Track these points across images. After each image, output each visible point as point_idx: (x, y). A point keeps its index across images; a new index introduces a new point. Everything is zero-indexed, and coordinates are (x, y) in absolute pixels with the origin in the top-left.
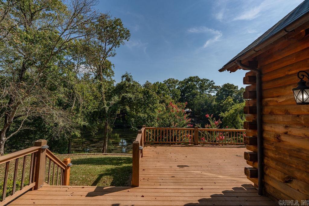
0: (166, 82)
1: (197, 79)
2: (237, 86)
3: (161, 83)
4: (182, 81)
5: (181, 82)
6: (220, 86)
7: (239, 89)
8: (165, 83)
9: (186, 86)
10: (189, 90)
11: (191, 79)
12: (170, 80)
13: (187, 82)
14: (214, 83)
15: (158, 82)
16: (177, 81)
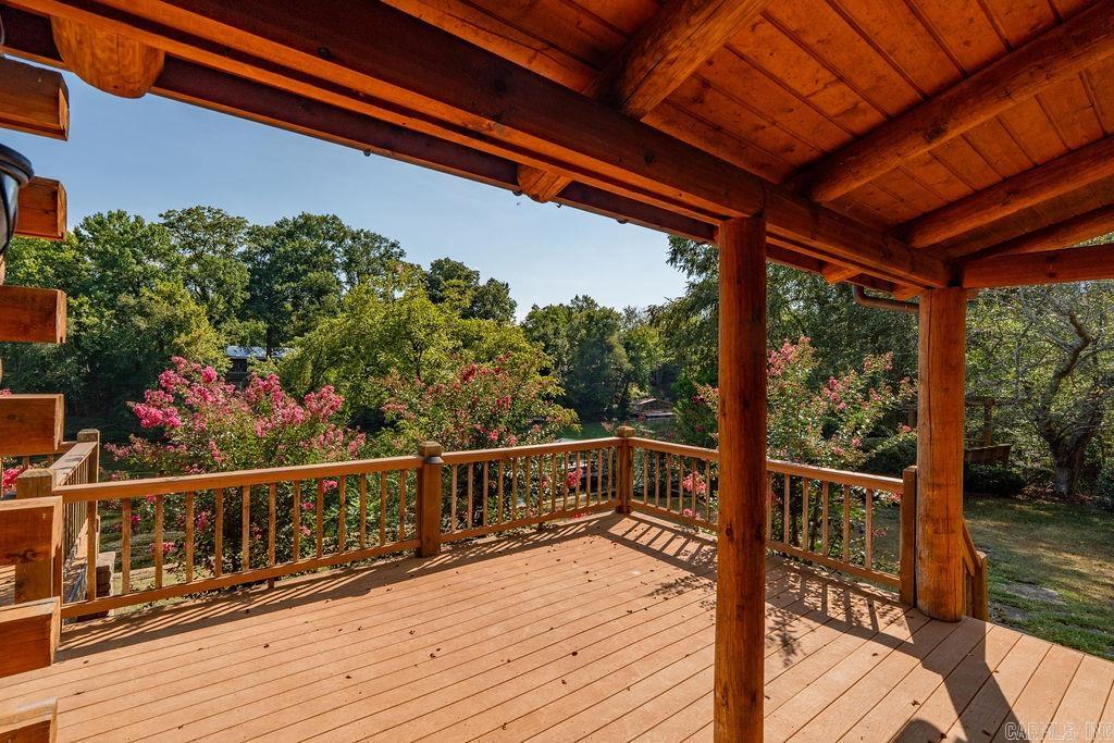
0: (173, 223)
1: (331, 228)
2: (477, 273)
3: (137, 218)
4: (263, 225)
5: (256, 234)
6: (419, 266)
7: (483, 282)
8: (171, 225)
9: (282, 250)
10: (296, 269)
11: (306, 225)
12: (201, 218)
13: (290, 235)
14: (402, 254)
15: (120, 216)
16: (239, 223)
